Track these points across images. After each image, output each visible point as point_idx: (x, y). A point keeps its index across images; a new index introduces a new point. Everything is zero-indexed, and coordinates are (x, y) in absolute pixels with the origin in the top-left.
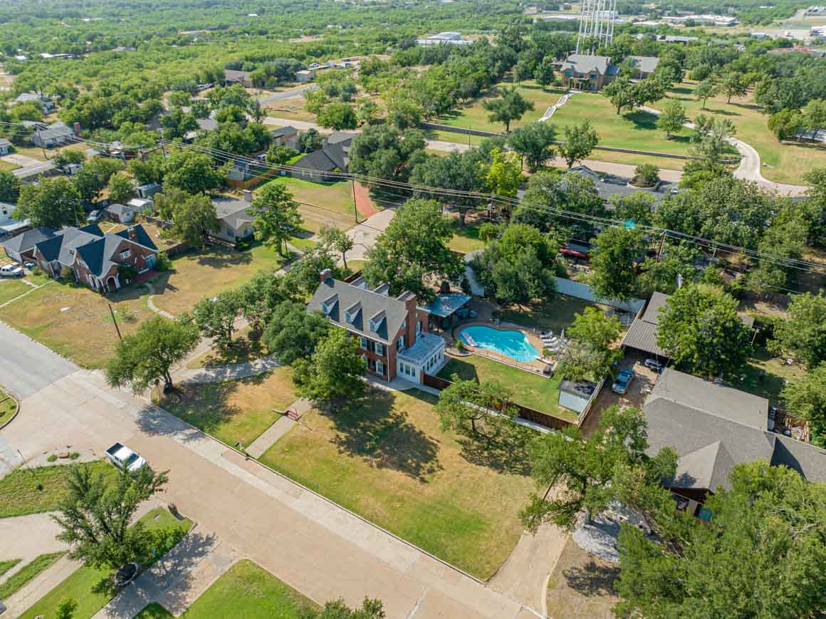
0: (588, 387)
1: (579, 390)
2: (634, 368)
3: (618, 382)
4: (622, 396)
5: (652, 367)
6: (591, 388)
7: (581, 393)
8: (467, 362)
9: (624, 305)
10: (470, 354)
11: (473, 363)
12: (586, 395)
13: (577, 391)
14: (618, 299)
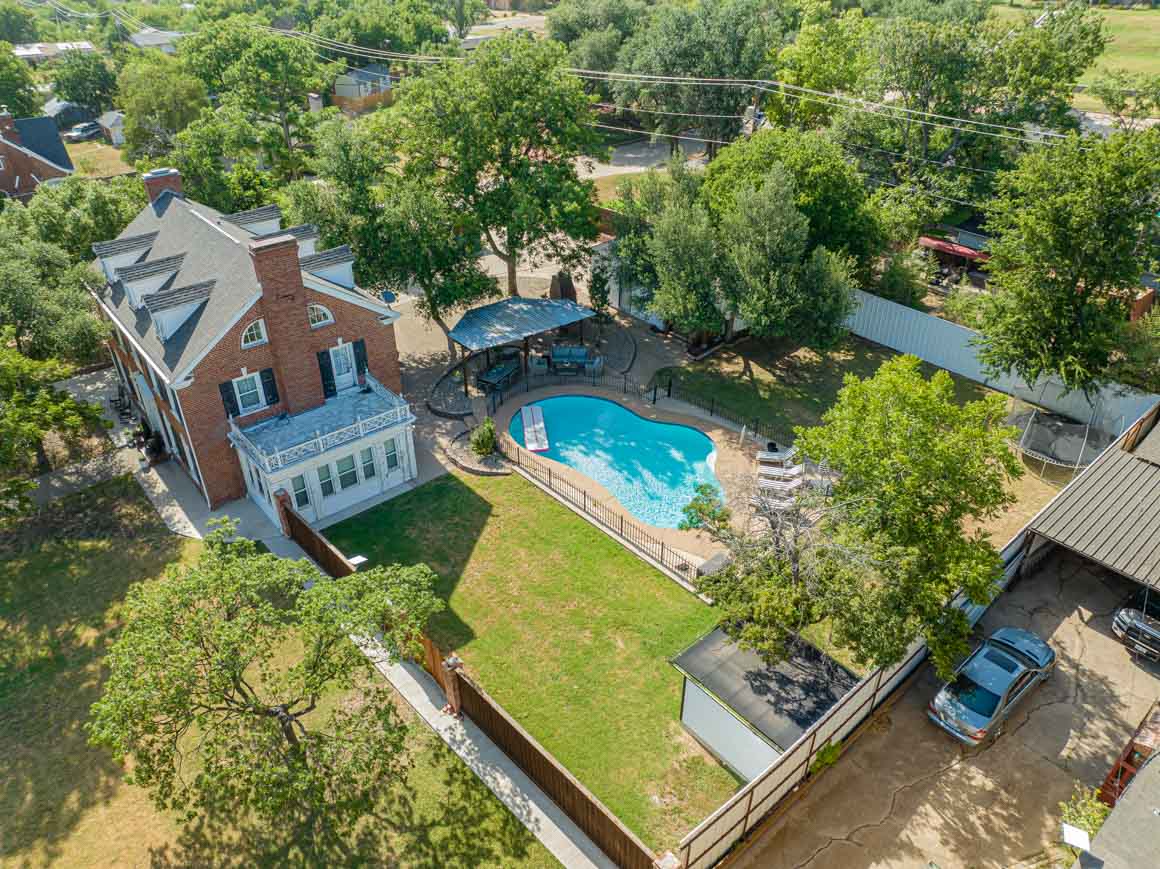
0: (809, 688)
1: (761, 691)
2: (1058, 633)
3: (963, 686)
4: (965, 751)
5: (1142, 649)
6: (823, 695)
7: (761, 706)
8: (479, 491)
9: (1074, 403)
10: (507, 468)
11: (490, 499)
12: (784, 723)
13: (749, 696)
14: (1058, 379)
